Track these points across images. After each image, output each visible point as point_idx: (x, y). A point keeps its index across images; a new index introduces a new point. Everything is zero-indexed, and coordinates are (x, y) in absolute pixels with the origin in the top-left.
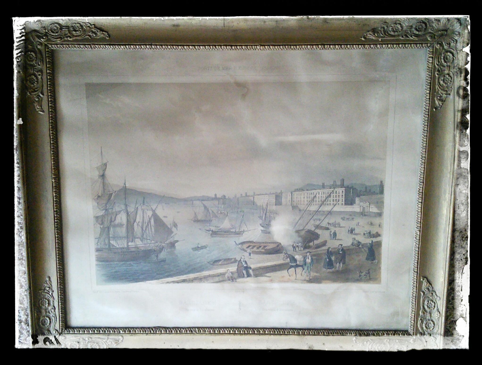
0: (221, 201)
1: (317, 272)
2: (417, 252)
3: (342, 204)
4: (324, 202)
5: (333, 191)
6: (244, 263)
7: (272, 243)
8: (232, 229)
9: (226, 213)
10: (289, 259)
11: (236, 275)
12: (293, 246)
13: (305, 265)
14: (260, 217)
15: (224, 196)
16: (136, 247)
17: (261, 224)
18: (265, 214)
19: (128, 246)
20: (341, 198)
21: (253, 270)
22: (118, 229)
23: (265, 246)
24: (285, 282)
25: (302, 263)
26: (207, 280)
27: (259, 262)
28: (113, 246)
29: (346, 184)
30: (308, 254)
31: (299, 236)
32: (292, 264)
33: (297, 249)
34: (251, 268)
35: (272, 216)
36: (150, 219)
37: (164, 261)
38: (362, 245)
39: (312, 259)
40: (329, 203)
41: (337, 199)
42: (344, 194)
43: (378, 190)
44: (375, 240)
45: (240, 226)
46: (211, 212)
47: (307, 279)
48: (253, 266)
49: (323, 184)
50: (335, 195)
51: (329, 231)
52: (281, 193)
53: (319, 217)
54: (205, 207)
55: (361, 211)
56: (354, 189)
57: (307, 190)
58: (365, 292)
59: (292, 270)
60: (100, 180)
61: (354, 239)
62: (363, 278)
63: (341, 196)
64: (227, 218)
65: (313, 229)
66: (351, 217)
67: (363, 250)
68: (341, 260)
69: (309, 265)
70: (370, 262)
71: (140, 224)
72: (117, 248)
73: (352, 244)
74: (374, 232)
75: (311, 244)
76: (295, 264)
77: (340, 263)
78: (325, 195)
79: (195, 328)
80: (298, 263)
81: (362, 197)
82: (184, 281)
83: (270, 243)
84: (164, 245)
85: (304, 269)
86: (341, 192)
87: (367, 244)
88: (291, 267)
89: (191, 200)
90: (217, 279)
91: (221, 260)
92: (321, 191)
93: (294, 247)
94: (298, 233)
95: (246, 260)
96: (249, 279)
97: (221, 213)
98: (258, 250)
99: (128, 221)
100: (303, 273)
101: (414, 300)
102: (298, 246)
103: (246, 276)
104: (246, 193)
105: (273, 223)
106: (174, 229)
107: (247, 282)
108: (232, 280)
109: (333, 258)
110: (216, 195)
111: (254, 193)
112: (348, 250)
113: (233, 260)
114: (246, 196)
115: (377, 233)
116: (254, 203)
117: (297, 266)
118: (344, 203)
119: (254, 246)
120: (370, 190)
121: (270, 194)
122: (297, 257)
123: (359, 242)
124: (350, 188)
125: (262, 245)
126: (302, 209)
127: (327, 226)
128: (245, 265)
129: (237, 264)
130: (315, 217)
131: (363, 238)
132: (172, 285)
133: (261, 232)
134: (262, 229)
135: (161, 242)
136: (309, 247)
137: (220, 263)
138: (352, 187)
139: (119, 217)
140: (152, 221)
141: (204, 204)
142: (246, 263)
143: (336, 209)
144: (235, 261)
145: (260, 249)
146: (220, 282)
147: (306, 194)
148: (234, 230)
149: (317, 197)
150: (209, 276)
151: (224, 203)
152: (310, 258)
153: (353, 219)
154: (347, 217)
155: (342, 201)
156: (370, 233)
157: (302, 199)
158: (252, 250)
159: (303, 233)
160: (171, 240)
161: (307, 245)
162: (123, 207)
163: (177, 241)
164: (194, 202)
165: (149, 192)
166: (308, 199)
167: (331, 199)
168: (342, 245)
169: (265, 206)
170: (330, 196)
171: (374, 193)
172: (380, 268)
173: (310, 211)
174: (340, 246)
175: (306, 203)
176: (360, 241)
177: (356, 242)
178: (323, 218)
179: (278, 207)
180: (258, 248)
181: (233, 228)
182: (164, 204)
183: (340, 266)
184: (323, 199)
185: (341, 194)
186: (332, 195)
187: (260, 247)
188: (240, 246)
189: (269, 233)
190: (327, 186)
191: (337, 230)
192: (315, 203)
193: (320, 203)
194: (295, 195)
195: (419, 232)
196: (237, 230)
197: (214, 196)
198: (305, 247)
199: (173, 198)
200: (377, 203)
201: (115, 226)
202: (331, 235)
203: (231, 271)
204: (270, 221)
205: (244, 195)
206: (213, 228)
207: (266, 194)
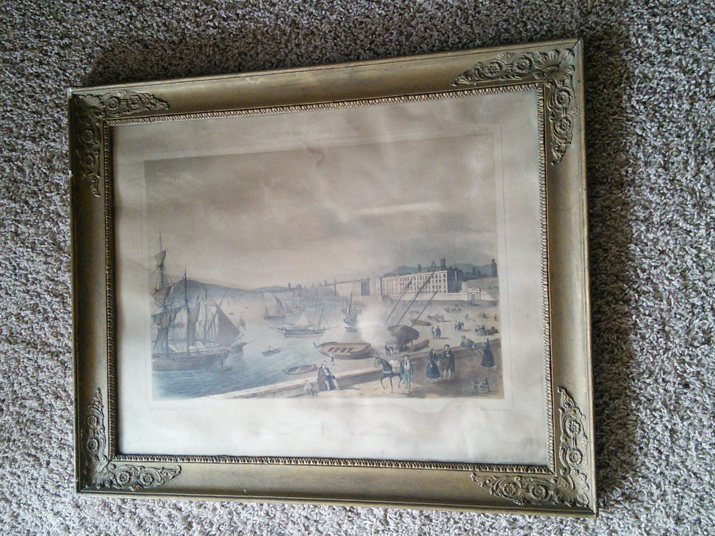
0: (296, 292)
1: (418, 383)
2: (548, 353)
3: (445, 291)
4: (421, 289)
5: (432, 275)
6: (325, 371)
7: (359, 344)
8: (309, 326)
9: (303, 307)
10: (381, 365)
11: (317, 388)
12: (386, 347)
13: (403, 373)
14: (344, 311)
15: (300, 286)
16: (198, 352)
17: (344, 320)
18: (350, 307)
19: (188, 350)
20: (442, 284)
21: (338, 380)
22: (177, 330)
23: (351, 349)
24: (378, 396)
25: (398, 371)
26: (282, 394)
27: (345, 370)
28: (172, 350)
29: (448, 264)
30: (406, 358)
31: (393, 335)
32: (387, 372)
33: (391, 351)
34: (334, 377)
35: (358, 308)
36: (214, 317)
37: (229, 369)
38: (476, 346)
39: (411, 365)
40: (428, 290)
41: (438, 284)
42: (446, 279)
43: (490, 271)
44: (491, 338)
45: (319, 324)
46: (284, 305)
47: (407, 392)
48: (337, 375)
49: (419, 266)
50: (435, 279)
51: (431, 327)
52: (368, 279)
53: (417, 309)
54: (278, 300)
55: (470, 299)
56: (459, 272)
57: (400, 275)
58: (483, 409)
59: (387, 379)
60: (158, 271)
61: (464, 337)
62: (480, 389)
63: (442, 281)
64: (303, 314)
65: (410, 325)
66: (457, 308)
67: (477, 352)
68: (449, 366)
69: (408, 373)
70: (487, 368)
71: (203, 323)
72: (176, 354)
73: (463, 344)
74: (488, 327)
75: (409, 345)
76: (389, 372)
77: (447, 370)
78: (422, 281)
79: (267, 457)
80: (394, 370)
81: (469, 281)
82: (254, 395)
83: (357, 344)
84: (229, 348)
85: (401, 379)
86: (442, 275)
87: (481, 343)
88: (385, 376)
89: (261, 292)
90: (294, 392)
91: (297, 368)
92: (417, 276)
93: (387, 349)
94: (392, 331)
95: (329, 366)
96: (333, 392)
97: (296, 307)
98: (342, 354)
99: (189, 320)
101: (550, 420)
102: (392, 348)
103: (329, 388)
104: (326, 282)
105: (359, 318)
106: (241, 329)
107: (331, 396)
108: (313, 394)
109: (438, 363)
110: (289, 285)
111: (335, 280)
112: (456, 352)
113: (312, 367)
114: (327, 285)
115: (493, 328)
116: (335, 294)
117: (393, 375)
118: (447, 290)
119: (338, 349)
120: (479, 272)
121: (355, 281)
122: (391, 362)
123: (471, 342)
124: (455, 270)
125: (347, 346)
126: (394, 299)
127: (428, 321)
128: (328, 374)
129: (318, 372)
130: (412, 309)
131: (476, 337)
132: (240, 400)
133: (345, 329)
134: (347, 326)
135: (226, 346)
136: (407, 349)
137: (297, 371)
138: (456, 269)
139: (178, 315)
140: (217, 320)
141: (276, 297)
142: (328, 371)
143: (438, 297)
144: (315, 369)
145: (346, 353)
146: (298, 396)
147: (399, 280)
148: (311, 328)
149: (413, 283)
150: (285, 389)
151: (300, 295)
152: (408, 363)
153: (460, 310)
154: (451, 307)
155: (445, 288)
156: (483, 328)
157: (395, 287)
158: (335, 354)
159: (398, 330)
160: (238, 342)
161: (404, 346)
162: (183, 302)
163: (245, 344)
164: (265, 294)
165: (212, 283)
166: (402, 286)
167: (431, 285)
168: (448, 346)
169: (348, 297)
170: (428, 281)
171: (485, 276)
172: (501, 377)
173: (405, 301)
174: (447, 347)
175: (399, 291)
176: (472, 340)
177: (466, 342)
178: (421, 311)
179: (365, 297)
180: (343, 351)
181: (311, 326)
182: (229, 298)
183: (447, 374)
184: (420, 286)
185: (442, 279)
186: (431, 280)
187: (345, 349)
188: (320, 349)
189: (355, 331)
190: (425, 268)
191: (441, 325)
192: (410, 291)
193: (417, 290)
194: (385, 281)
195: (547, 325)
196: (316, 329)
197: (287, 286)
198: (402, 349)
199: (239, 290)
200: (490, 288)
201: (175, 326)
202: (433, 332)
203: (311, 382)
204: (355, 316)
205: (323, 283)
206: (287, 327)
207: (350, 282)
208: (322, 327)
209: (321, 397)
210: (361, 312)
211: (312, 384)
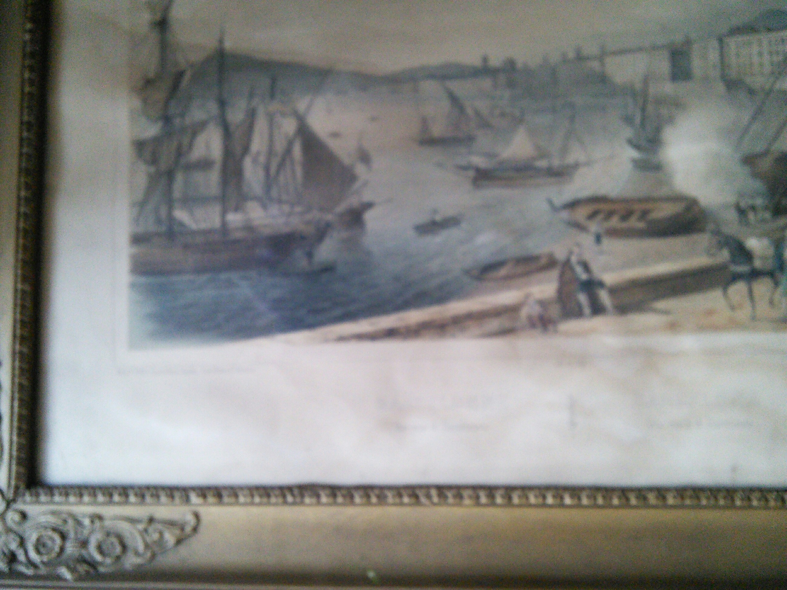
0: (502, 78)
6: (579, 270)
7: (667, 200)
8: (537, 159)
9: (519, 114)
10: (725, 252)
11: (554, 311)
12: (737, 206)
14: (628, 120)
15: (512, 62)
16: (249, 228)
17: (630, 142)
18: (643, 110)
19: (224, 224)
22: (198, 177)
23: (646, 212)
24: (716, 328)
25: (769, 264)
26: (463, 329)
27: (629, 264)
28: (181, 224)
31: (755, 175)
32: (739, 269)
33: (751, 216)
34: (601, 284)
35: (664, 111)
36: (290, 144)
37: (329, 269)
45: (564, 150)
46: (470, 112)
48: (609, 278)
52: (688, 42)
54: (454, 99)
59: (740, 287)
64: (521, 129)
71: (262, 159)
72: (194, 233)
76: (745, 268)
80: (757, 263)
82: (391, 334)
83: (661, 200)
84: (329, 216)
85: (777, 283)
88: (736, 277)
89: (411, 79)
90: (494, 324)
93: (742, 212)
94: (752, 165)
95: (588, 256)
96: (598, 322)
97: (502, 114)
98: (624, 225)
99: (228, 152)
100: (777, 296)
102: (753, 208)
103: (587, 310)
104: (578, 50)
106: (360, 169)
107: (593, 331)
110: (485, 59)
111: (603, 48)
113: (544, 261)
114: (580, 58)
116: (604, 79)
117: (755, 274)
119: (612, 212)
121: (654, 47)
122: (752, 244)
125: (635, 207)
126: (756, 87)
128: (584, 276)
133: (631, 164)
134: (634, 154)
135: (322, 209)
137: (503, 272)
139: (201, 141)
140: (297, 151)
141: (448, 91)
142: (586, 267)
144: (551, 263)
145: (634, 223)
146: (505, 333)
148: (542, 164)
150: (471, 316)
151: (511, 84)
157: (756, 59)
158: (606, 225)
159: (766, 164)
160: (353, 202)
162: (213, 107)
163: (369, 206)
164: (420, 84)
166: (775, 59)
169: (638, 86)
179: (682, 85)
180: (626, 217)
181: (543, 156)
182: (330, 96)
187: (631, 212)
188: (565, 215)
189: (658, 168)
194: (732, 44)
196: (556, 162)
197: (479, 63)
198: (778, 212)
201: (190, 167)
203: (538, 297)
204: (658, 130)
205: (571, 55)
206: (478, 161)
207: (641, 49)
208: (571, 159)
209: (567, 334)
210: (671, 120)
211: (542, 303)
